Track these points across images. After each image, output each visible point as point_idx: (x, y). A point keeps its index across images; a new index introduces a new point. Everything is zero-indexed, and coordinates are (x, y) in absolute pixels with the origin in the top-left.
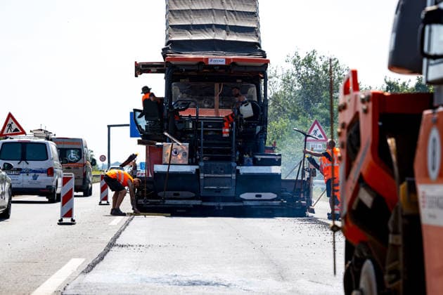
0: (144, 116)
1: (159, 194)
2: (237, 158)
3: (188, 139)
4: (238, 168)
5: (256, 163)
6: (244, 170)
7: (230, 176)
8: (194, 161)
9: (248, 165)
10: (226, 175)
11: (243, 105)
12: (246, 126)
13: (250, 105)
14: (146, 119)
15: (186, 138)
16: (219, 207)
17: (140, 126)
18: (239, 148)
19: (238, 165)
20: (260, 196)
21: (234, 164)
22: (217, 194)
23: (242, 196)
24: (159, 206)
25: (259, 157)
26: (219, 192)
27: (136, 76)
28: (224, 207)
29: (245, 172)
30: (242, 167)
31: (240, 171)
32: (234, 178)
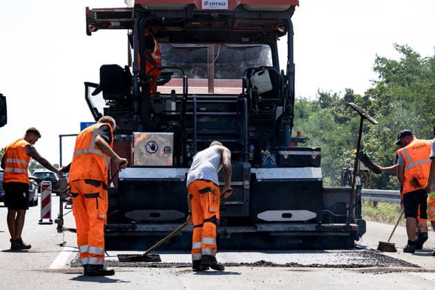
0: (101, 93)
1: (127, 215)
2: (251, 155)
3: (171, 127)
4: (253, 170)
5: (281, 163)
6: (263, 174)
7: (240, 183)
8: (181, 161)
9: (269, 166)
10: (235, 183)
12: (262, 106)
13: (267, 73)
14: (105, 97)
15: (168, 126)
16: (225, 234)
17: (96, 109)
18: (252, 141)
19: (253, 167)
20: (290, 216)
21: (246, 165)
23: (261, 216)
24: (128, 234)
25: (285, 154)
26: (225, 210)
27: (89, 33)
28: (232, 234)
29: (265, 177)
30: (259, 169)
31: (257, 176)
32: (248, 187)
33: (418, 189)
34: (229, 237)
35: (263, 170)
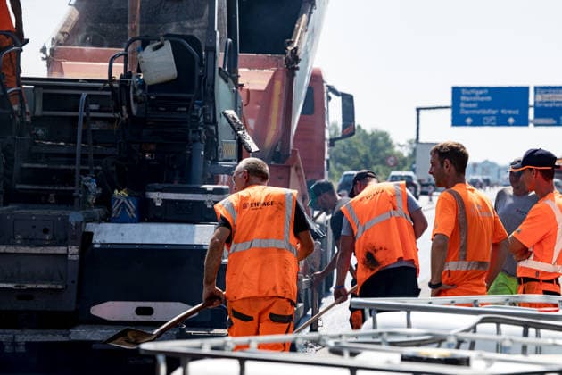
4: (90, 227)
5: (147, 214)
6: (108, 234)
7: (62, 250)
9: (123, 220)
10: (51, 250)
11: (149, 48)
13: (168, 46)
16: (15, 344)
19: (90, 220)
20: (149, 311)
22: (23, 306)
23: (97, 311)
25: (157, 197)
26: (31, 298)
28: (28, 344)
29: (108, 241)
30: (101, 225)
31: (95, 236)
32: (75, 258)
33: (376, 270)
34: (22, 349)
35: (109, 226)
